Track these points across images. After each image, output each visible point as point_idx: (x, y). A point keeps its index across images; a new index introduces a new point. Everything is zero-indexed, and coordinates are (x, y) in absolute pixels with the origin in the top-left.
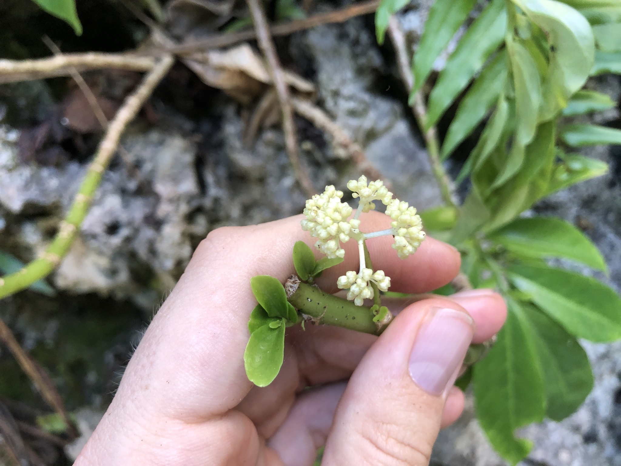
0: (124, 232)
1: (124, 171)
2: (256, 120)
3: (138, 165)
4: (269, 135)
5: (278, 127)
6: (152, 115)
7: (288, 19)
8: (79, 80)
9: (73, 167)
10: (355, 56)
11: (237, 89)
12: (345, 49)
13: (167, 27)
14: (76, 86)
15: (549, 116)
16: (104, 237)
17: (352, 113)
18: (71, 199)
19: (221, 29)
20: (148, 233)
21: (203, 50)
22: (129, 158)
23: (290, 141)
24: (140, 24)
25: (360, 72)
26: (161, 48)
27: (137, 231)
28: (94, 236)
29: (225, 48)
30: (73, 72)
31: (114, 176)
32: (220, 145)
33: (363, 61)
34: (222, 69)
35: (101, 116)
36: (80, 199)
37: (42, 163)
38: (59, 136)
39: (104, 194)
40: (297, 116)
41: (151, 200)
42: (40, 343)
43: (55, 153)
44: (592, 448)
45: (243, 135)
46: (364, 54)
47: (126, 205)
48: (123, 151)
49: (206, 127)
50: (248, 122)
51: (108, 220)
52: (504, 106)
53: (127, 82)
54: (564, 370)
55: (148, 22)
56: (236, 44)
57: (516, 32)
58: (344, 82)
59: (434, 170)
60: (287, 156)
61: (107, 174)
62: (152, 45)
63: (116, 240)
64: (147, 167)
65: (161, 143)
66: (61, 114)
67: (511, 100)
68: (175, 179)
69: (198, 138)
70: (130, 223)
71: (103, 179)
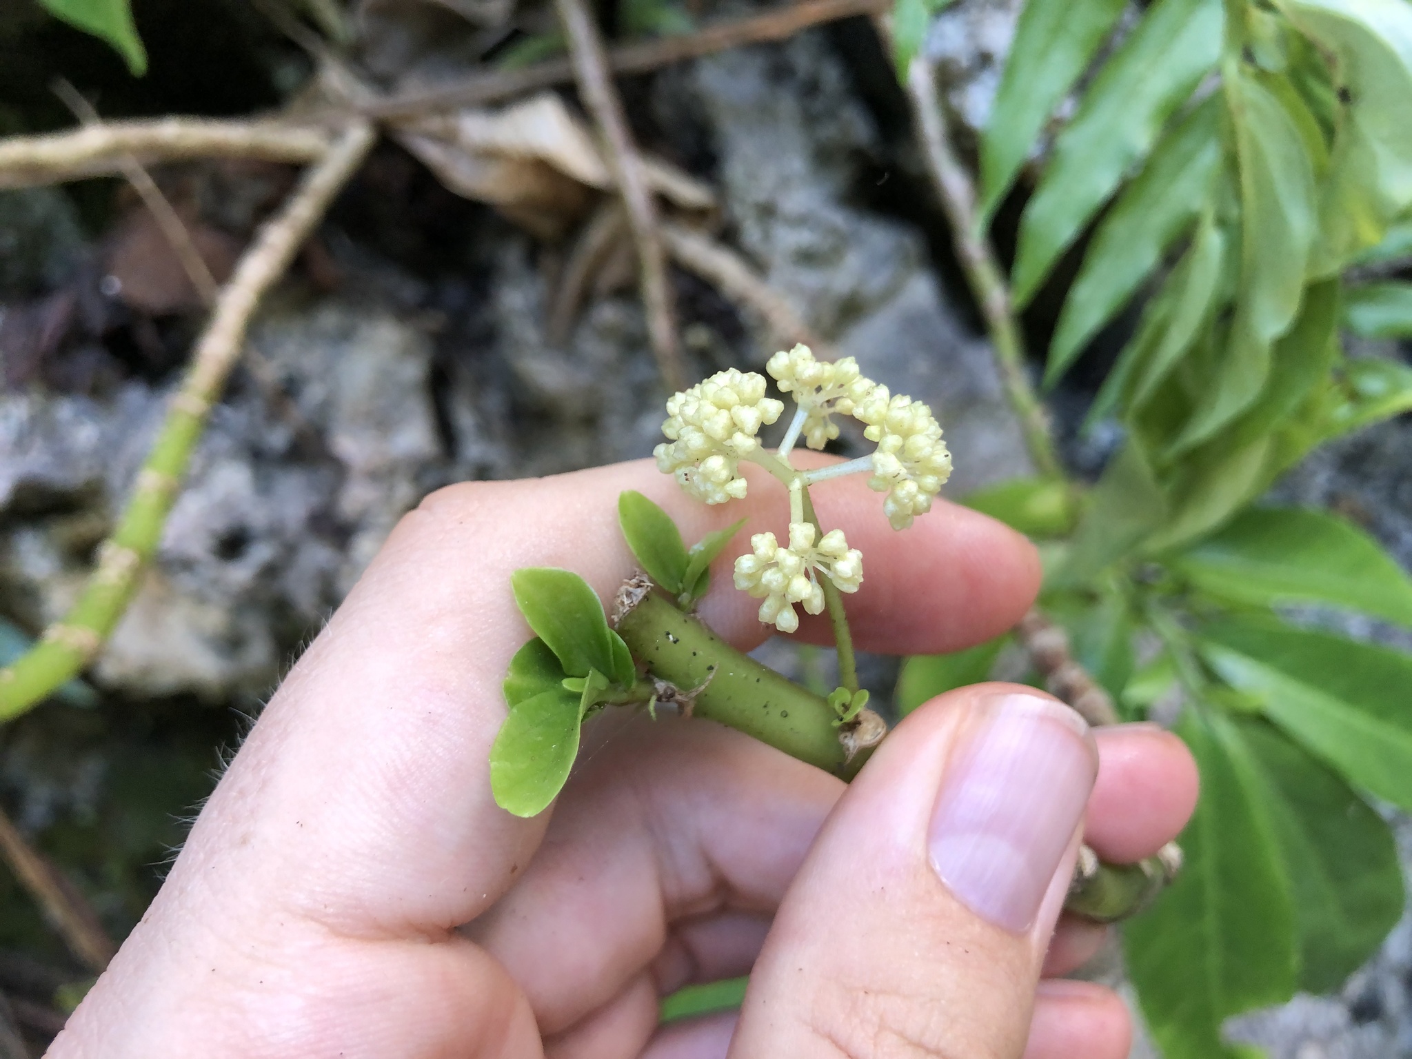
0: (261, 553)
1: (258, 404)
2: (574, 277)
3: (290, 389)
4: (608, 313)
5: (629, 292)
6: (326, 268)
7: (650, 34)
8: (144, 184)
9: (134, 395)
10: (810, 120)
11: (530, 203)
12: (787, 104)
13: (356, 56)
14: (137, 201)
15: (1332, 267)
16: (212, 568)
17: (807, 258)
18: (130, 474)
19: (489, 57)
20: (317, 555)
21: (443, 109)
22: (268, 372)
23: (660, 327)
24: (291, 48)
25: (823, 157)
26: (345, 106)
27: (290, 550)
28: (186, 564)
29: (497, 105)
30: (130, 166)
31: (236, 417)
32: (489, 337)
33: (829, 132)
34: (490, 155)
35: (199, 272)
36: (150, 481)
37: (58, 386)
38: (98, 320)
39: (211, 461)
40: (676, 268)
41: (325, 474)
42: (62, 812)
43: (89, 361)
44: (1371, 1034)
45: (544, 313)
46: (832, 114)
47: (263, 486)
48: (255, 355)
49: (454, 293)
50: (556, 283)
51: (220, 524)
52: (1212, 242)
53: (260, 190)
54: (1338, 875)
55: (311, 43)
56: (526, 94)
57: (1248, 56)
58: (785, 182)
59: (1007, 394)
60: (653, 362)
61: (215, 412)
62: (320, 98)
63: (241, 574)
64: (314, 393)
65: (345, 336)
66: (101, 270)
67: (1230, 227)
68: (383, 423)
69: (435, 321)
70: (274, 532)
71: (208, 425)
